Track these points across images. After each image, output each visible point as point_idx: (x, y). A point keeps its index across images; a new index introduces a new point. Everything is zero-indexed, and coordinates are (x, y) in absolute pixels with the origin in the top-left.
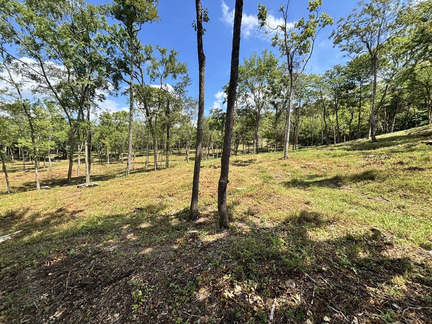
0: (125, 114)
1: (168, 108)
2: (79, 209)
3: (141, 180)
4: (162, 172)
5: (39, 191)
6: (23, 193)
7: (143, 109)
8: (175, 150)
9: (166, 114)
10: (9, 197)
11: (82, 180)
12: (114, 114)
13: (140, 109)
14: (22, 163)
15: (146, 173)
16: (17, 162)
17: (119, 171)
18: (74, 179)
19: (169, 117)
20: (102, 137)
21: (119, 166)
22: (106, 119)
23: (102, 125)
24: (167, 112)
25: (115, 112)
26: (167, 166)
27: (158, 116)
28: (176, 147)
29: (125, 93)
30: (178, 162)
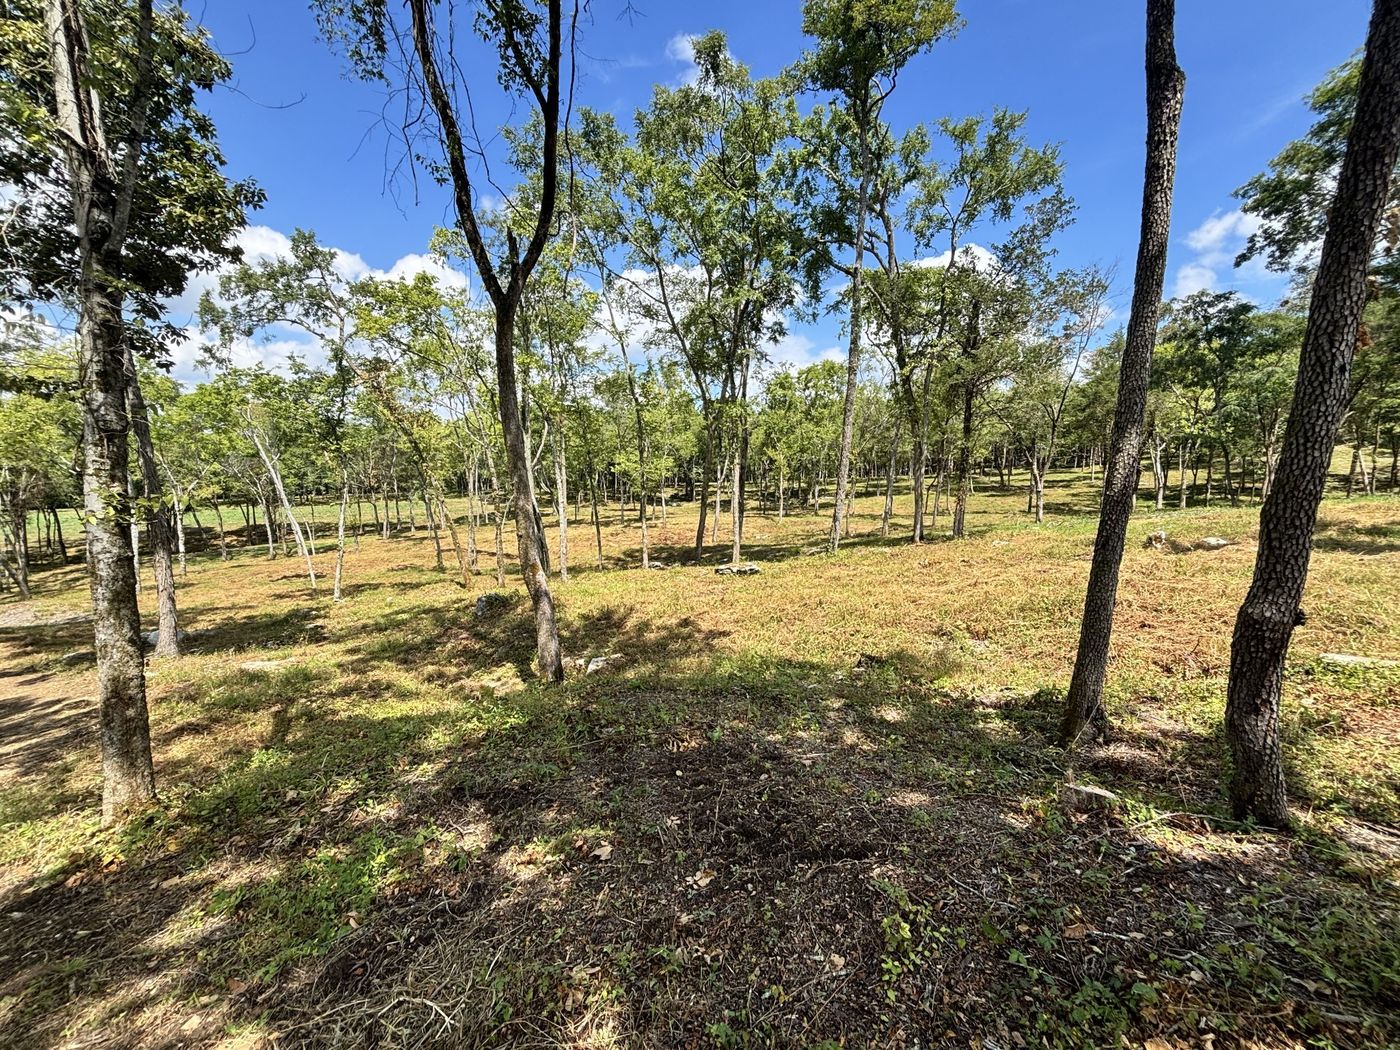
0: (830, 370)
1: (973, 328)
2: (721, 629)
3: (871, 569)
4: (939, 551)
5: (647, 572)
6: (621, 573)
7: (887, 345)
8: (986, 474)
9: (965, 351)
10: (601, 577)
11: (721, 554)
12: (800, 374)
13: (878, 346)
14: (618, 506)
15: (887, 550)
16: (612, 505)
17: (808, 537)
18: (707, 549)
19: (975, 359)
20: (769, 442)
21: (808, 523)
22: (780, 392)
23: (771, 408)
24: (970, 343)
25: (804, 367)
26: (958, 530)
27: (935, 362)
28: (994, 462)
29: (836, 307)
30: (995, 519)
